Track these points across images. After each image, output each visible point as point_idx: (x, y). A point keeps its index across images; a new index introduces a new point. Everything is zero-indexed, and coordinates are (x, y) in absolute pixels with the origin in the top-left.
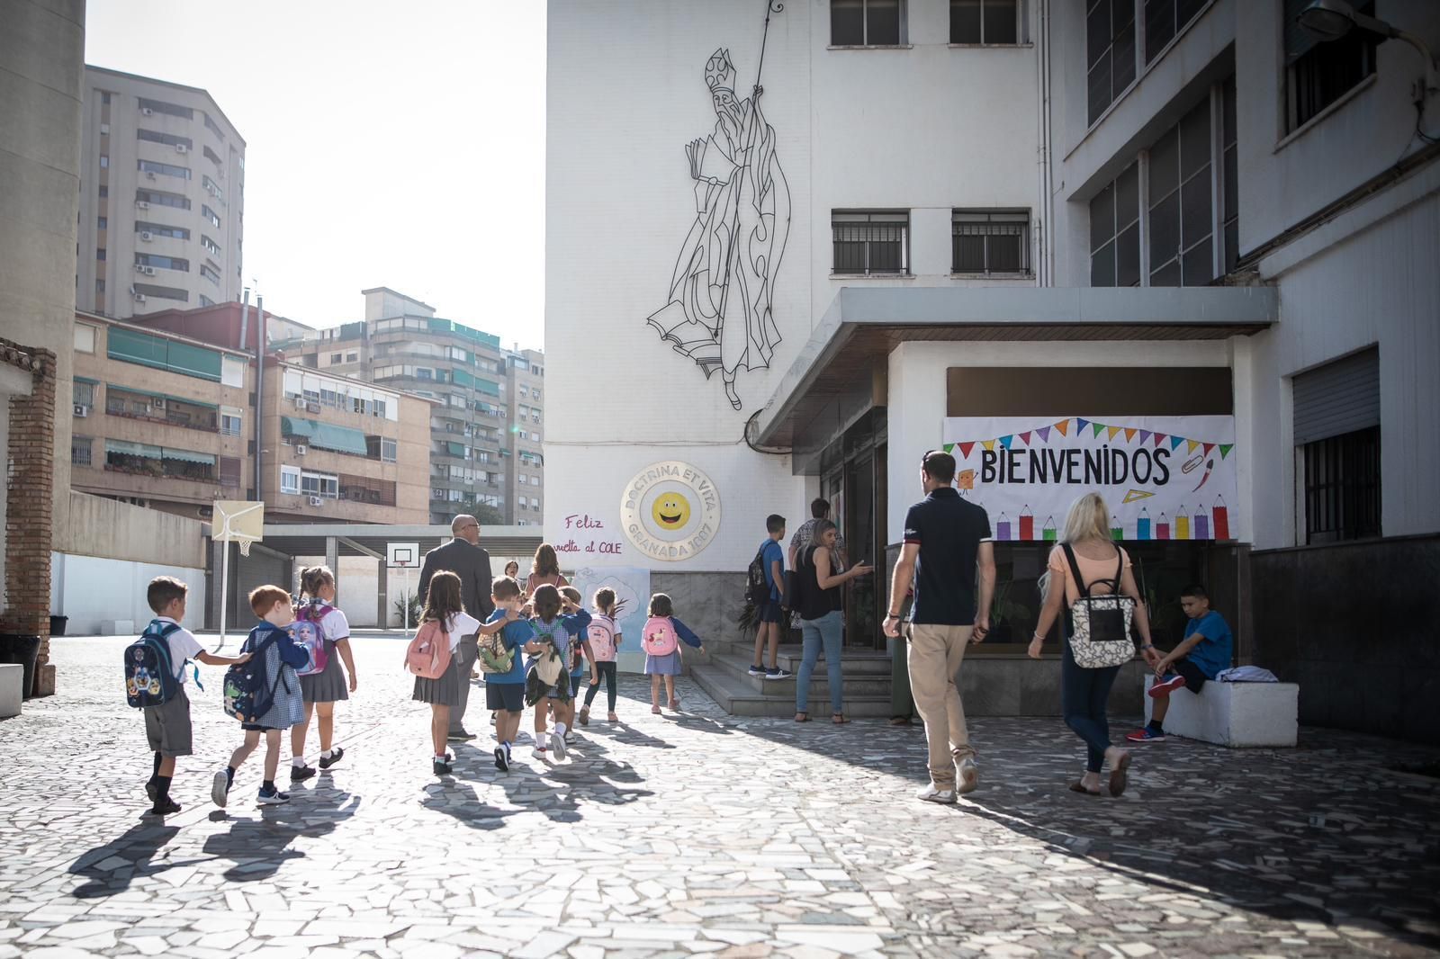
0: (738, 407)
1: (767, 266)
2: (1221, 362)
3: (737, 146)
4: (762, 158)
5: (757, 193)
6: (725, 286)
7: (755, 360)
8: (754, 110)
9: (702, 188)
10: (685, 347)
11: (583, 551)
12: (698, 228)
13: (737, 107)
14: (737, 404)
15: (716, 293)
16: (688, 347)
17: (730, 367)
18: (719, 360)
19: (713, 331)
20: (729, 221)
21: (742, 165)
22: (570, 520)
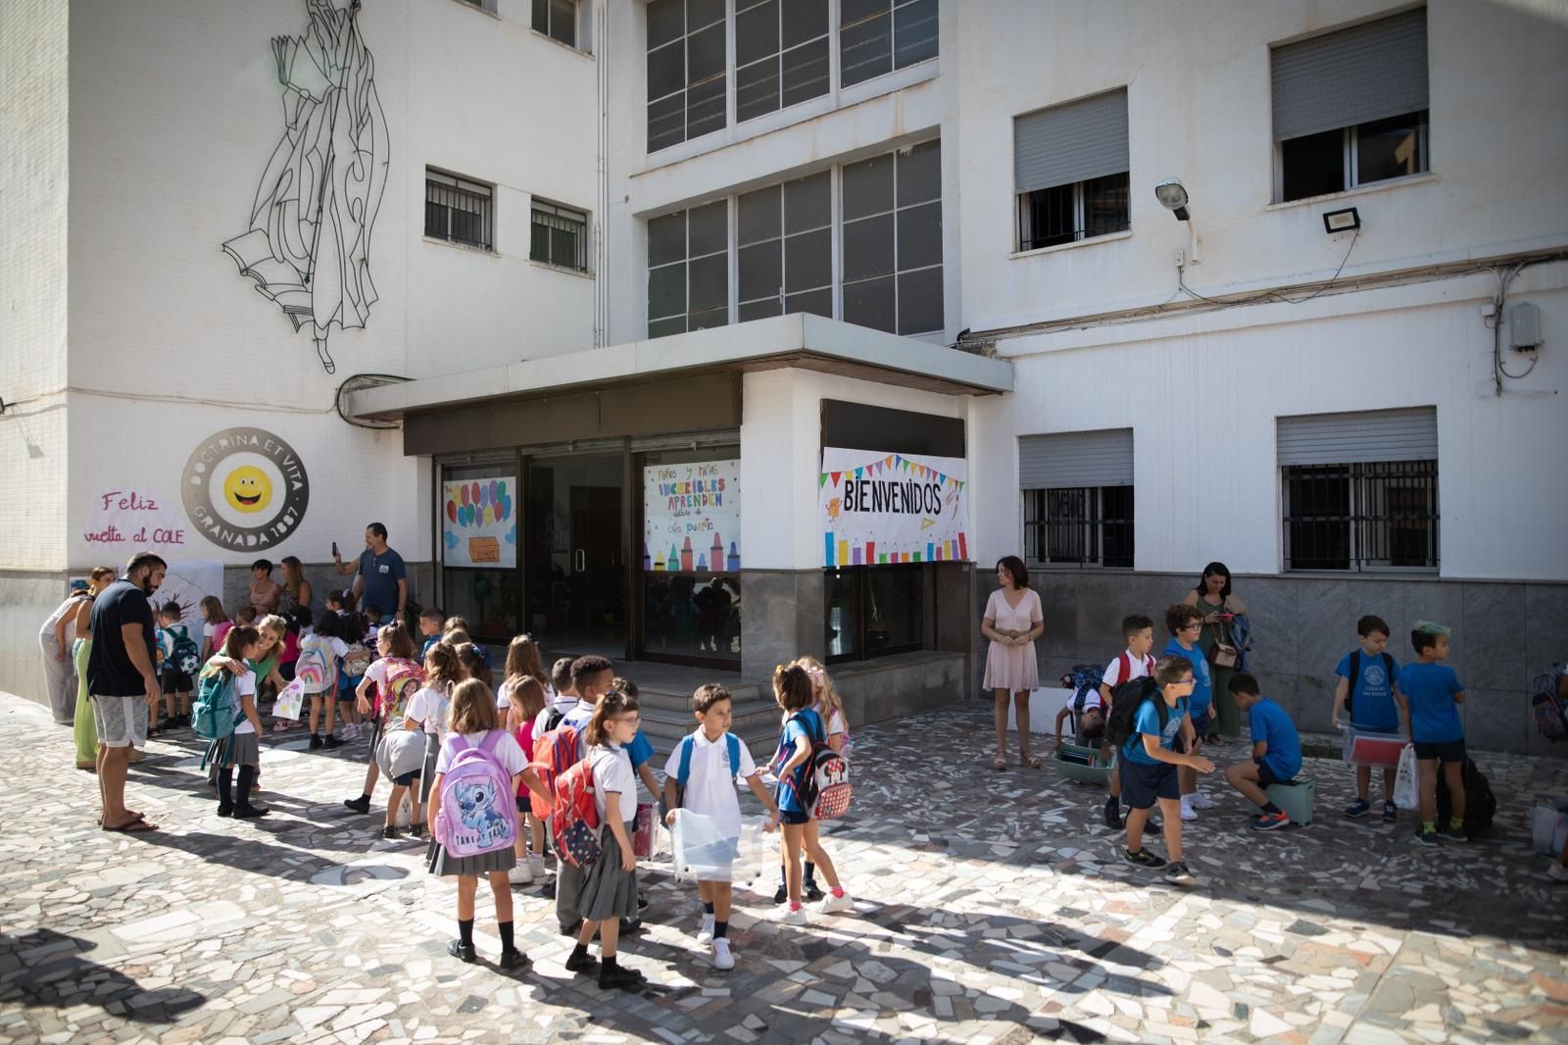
0: (331, 369)
1: (364, 211)
2: (954, 414)
3: (333, 62)
4: (360, 85)
5: (354, 125)
6: (317, 223)
7: (350, 318)
8: (352, 27)
9: (291, 99)
10: (270, 288)
11: (129, 541)
12: (286, 145)
13: (332, 14)
14: (329, 366)
15: (307, 230)
16: (274, 290)
17: (322, 321)
18: (310, 311)
19: (304, 276)
20: (323, 146)
21: (338, 85)
22: (109, 498)
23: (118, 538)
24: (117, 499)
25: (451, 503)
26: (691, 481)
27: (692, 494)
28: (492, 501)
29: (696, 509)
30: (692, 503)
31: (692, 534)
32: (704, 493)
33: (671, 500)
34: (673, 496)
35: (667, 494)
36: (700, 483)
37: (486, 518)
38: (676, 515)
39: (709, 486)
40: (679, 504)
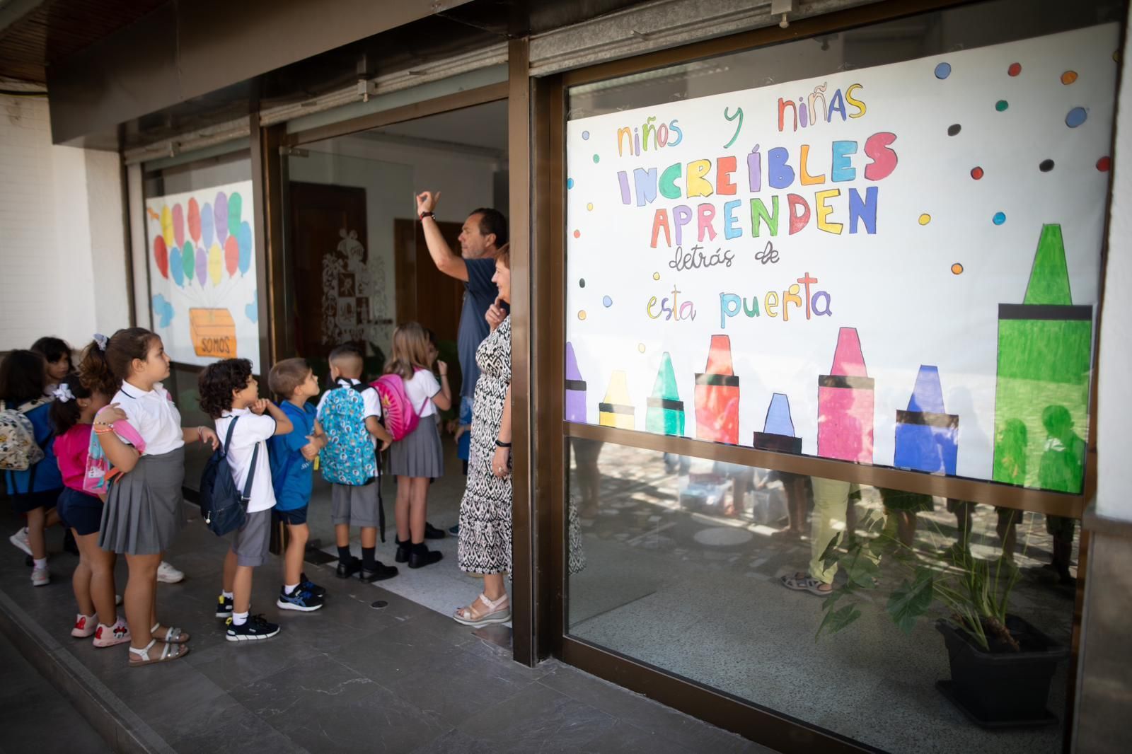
25: (161, 242)
26: (741, 152)
27: (744, 193)
28: (221, 233)
29: (760, 245)
30: (744, 222)
31: (737, 327)
32: (796, 188)
33: (660, 219)
34: (668, 204)
35: (644, 199)
36: (779, 156)
37: (210, 270)
38: (675, 265)
39: (820, 163)
40: (690, 231)
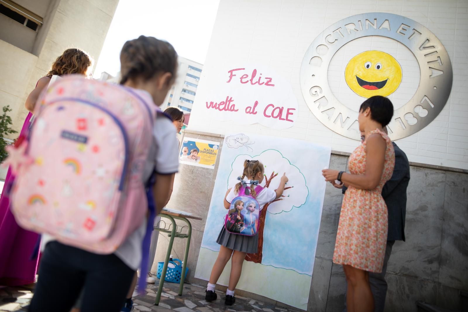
11: (242, 111)
22: (234, 73)
23: (233, 109)
24: (239, 74)
